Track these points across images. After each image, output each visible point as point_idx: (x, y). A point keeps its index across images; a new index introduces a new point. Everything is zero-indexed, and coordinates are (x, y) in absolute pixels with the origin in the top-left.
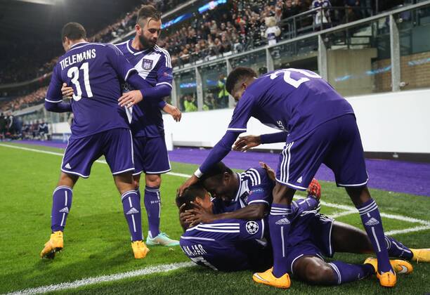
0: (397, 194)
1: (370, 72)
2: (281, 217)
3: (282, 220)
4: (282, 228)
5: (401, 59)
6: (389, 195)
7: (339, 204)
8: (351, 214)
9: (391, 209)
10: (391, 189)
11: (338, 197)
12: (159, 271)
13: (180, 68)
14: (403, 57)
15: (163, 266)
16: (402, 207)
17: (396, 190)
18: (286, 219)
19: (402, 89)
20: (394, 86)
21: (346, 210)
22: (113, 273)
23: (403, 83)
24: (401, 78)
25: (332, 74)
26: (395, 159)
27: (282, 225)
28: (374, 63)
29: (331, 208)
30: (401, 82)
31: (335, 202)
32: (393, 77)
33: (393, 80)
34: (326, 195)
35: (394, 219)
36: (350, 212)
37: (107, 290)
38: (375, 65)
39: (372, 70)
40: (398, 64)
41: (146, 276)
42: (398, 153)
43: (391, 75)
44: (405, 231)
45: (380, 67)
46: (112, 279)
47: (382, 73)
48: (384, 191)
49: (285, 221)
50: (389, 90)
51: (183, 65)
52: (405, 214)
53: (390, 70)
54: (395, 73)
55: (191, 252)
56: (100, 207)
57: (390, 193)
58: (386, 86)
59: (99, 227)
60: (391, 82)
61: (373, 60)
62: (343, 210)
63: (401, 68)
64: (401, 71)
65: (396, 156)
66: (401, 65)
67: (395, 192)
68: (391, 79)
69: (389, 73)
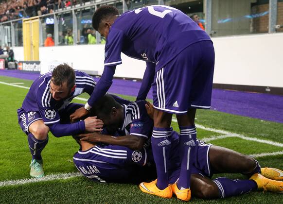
0: (269, 123)
1: (249, 17)
2: (162, 139)
3: (164, 142)
4: (164, 148)
5: (277, 4)
6: (261, 123)
7: (217, 129)
8: (227, 138)
9: (263, 135)
10: (263, 118)
11: (215, 123)
12: (58, 178)
13: (81, 5)
14: (280, 3)
15: (62, 174)
16: (272, 133)
17: (267, 119)
18: (167, 141)
19: (277, 31)
20: (270, 28)
21: (223, 134)
22: (19, 179)
23: (278, 26)
24: (277, 21)
25: (216, 15)
26: (267, 92)
27: (164, 146)
28: (254, 7)
29: (210, 132)
30: (277, 24)
31: (213, 127)
32: (270, 20)
33: (270, 23)
34: (205, 120)
35: (265, 143)
36: (226, 136)
37: (14, 193)
38: (255, 9)
39: (251, 15)
40: (275, 9)
41: (47, 182)
42: (270, 88)
43: (268, 19)
44: (274, 154)
45: (258, 11)
46: (17, 183)
47: (260, 17)
48: (256, 119)
49: (166, 142)
50: (266, 32)
51: (84, 3)
52: (274, 140)
53: (268, 14)
54: (272, 16)
55: (86, 172)
56: (8, 123)
57: (262, 121)
58: (262, 28)
59: (7, 139)
60: (268, 25)
61: (253, 5)
62: (219, 134)
63: (277, 12)
64: (277, 16)
65: (269, 90)
66: (277, 10)
67: (266, 120)
68: (268, 22)
69: (267, 17)
